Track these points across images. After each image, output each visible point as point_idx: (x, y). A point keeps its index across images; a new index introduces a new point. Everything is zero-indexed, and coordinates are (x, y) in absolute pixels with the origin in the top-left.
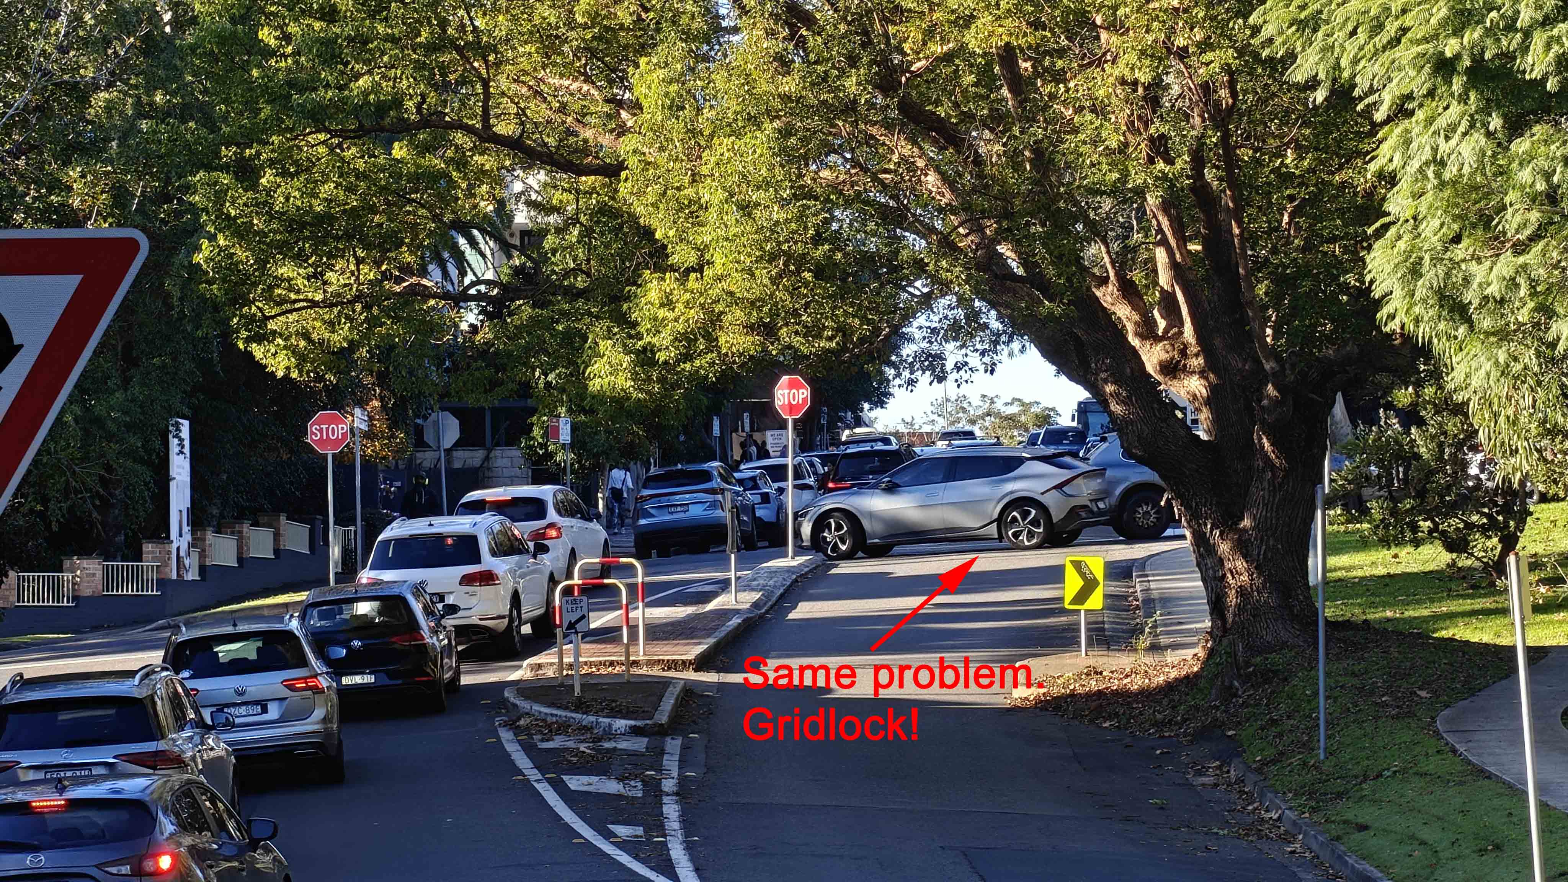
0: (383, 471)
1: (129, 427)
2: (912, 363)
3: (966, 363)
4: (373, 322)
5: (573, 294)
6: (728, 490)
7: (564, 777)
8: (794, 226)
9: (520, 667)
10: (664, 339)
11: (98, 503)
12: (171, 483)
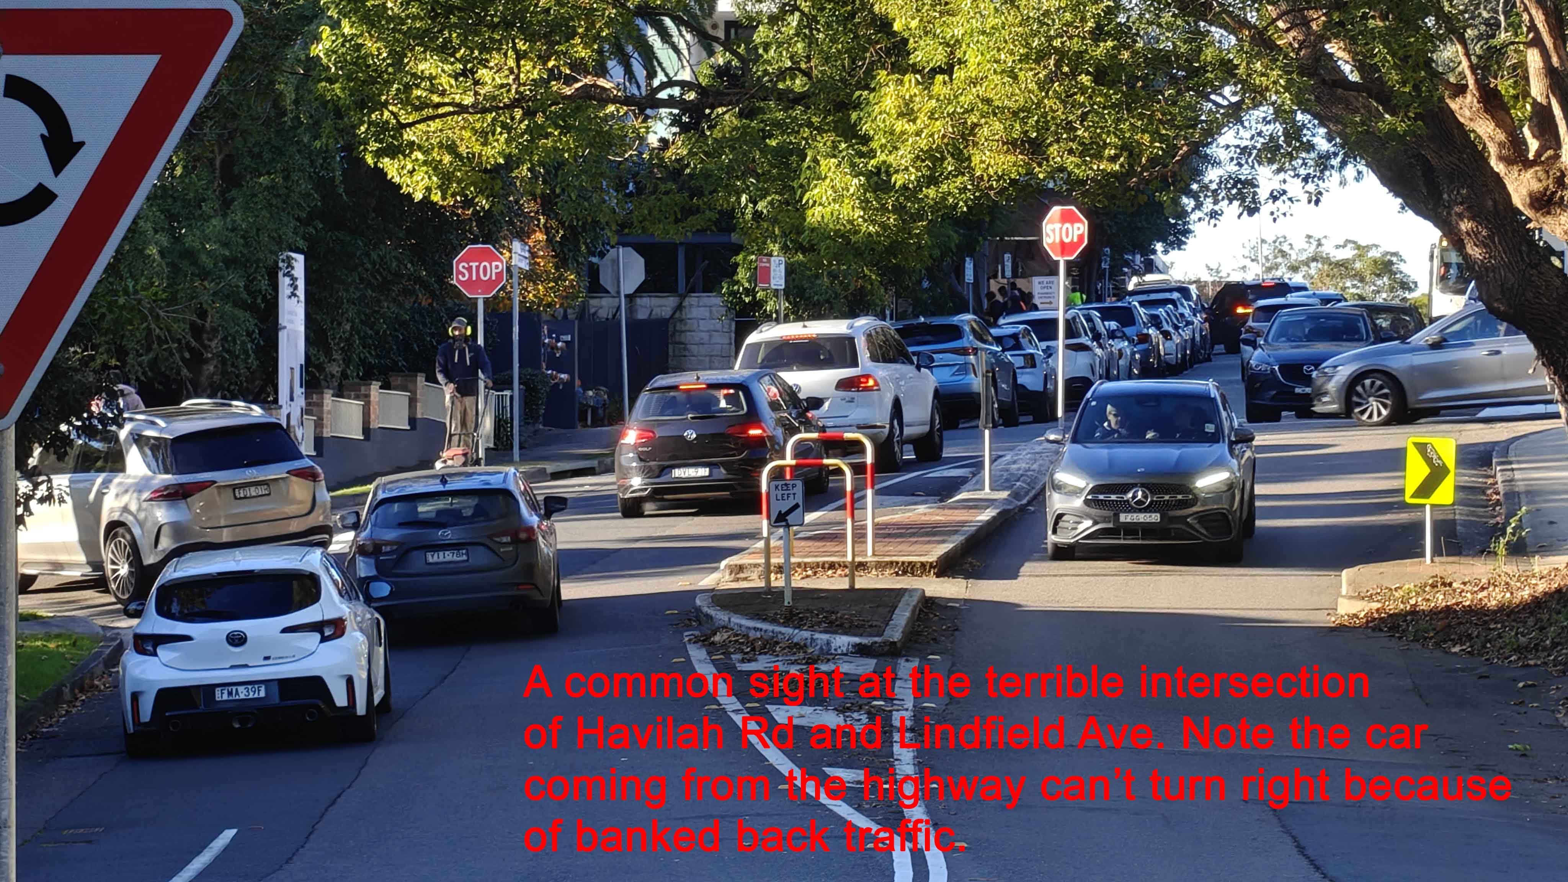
0: (547, 322)
1: (230, 263)
2: (1216, 190)
3: (1284, 192)
4: (537, 133)
5: (791, 100)
6: (982, 349)
7: (770, 708)
8: (1068, 16)
9: (717, 569)
10: (902, 157)
11: (187, 355)
12: (280, 334)
